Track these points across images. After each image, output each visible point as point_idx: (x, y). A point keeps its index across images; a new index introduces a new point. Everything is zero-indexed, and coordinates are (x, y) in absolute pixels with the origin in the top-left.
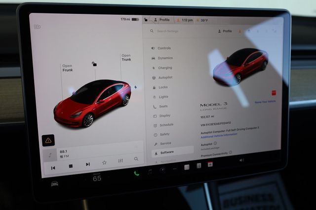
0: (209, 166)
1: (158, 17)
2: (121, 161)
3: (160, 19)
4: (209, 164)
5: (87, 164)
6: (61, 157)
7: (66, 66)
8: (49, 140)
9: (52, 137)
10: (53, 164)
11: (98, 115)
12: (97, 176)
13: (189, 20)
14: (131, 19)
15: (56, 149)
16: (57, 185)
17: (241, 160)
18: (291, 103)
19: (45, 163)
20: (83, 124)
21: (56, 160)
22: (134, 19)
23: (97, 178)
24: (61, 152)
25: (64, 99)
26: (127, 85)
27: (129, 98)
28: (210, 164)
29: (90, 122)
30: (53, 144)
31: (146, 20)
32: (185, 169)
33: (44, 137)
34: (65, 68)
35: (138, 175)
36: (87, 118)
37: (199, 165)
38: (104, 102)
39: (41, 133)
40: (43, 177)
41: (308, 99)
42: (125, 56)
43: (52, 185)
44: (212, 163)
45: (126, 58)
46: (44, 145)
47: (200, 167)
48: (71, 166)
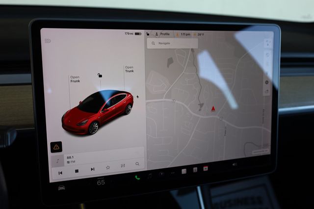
0: (204, 170)
1: (159, 31)
2: (123, 166)
3: (161, 34)
4: (204, 168)
5: (92, 169)
6: (68, 162)
7: (74, 78)
8: (57, 147)
9: (60, 144)
10: (60, 169)
11: (103, 123)
12: (101, 180)
13: (187, 35)
14: (134, 34)
15: (63, 155)
16: (64, 189)
17: (234, 165)
18: (280, 110)
19: (53, 169)
20: (88, 131)
21: (63, 165)
22: (137, 34)
23: (101, 182)
24: (68, 158)
25: (71, 109)
26: (130, 95)
27: (132, 107)
28: (206, 169)
29: (95, 130)
30: (60, 150)
31: (148, 35)
32: (183, 173)
33: (53, 144)
34: (73, 79)
35: (139, 179)
36: (92, 126)
37: (195, 169)
38: (108, 110)
39: (50, 140)
40: (51, 181)
41: (296, 106)
42: (128, 68)
43: (59, 189)
44: (207, 167)
45: (130, 69)
46: (52, 151)
47: (197, 171)
48: (77, 171)
